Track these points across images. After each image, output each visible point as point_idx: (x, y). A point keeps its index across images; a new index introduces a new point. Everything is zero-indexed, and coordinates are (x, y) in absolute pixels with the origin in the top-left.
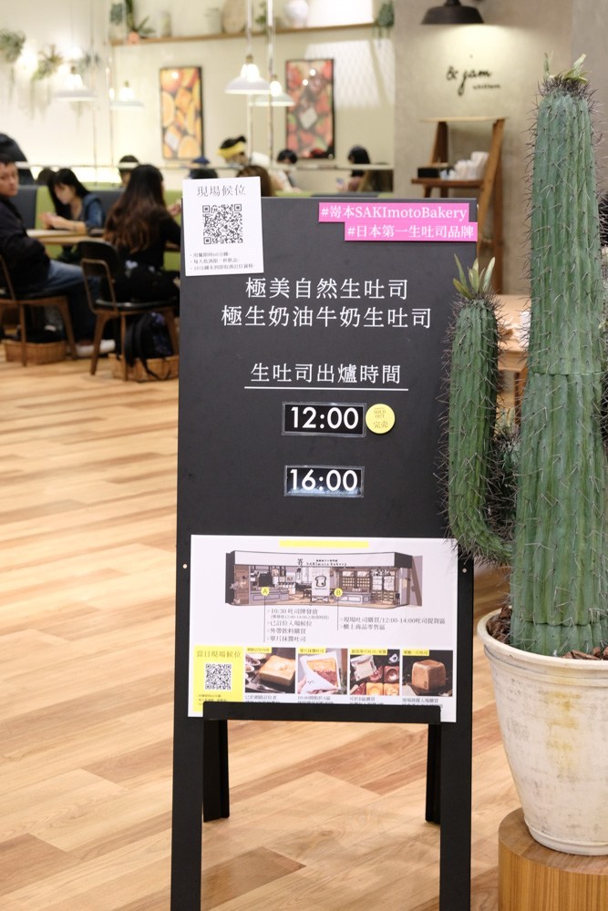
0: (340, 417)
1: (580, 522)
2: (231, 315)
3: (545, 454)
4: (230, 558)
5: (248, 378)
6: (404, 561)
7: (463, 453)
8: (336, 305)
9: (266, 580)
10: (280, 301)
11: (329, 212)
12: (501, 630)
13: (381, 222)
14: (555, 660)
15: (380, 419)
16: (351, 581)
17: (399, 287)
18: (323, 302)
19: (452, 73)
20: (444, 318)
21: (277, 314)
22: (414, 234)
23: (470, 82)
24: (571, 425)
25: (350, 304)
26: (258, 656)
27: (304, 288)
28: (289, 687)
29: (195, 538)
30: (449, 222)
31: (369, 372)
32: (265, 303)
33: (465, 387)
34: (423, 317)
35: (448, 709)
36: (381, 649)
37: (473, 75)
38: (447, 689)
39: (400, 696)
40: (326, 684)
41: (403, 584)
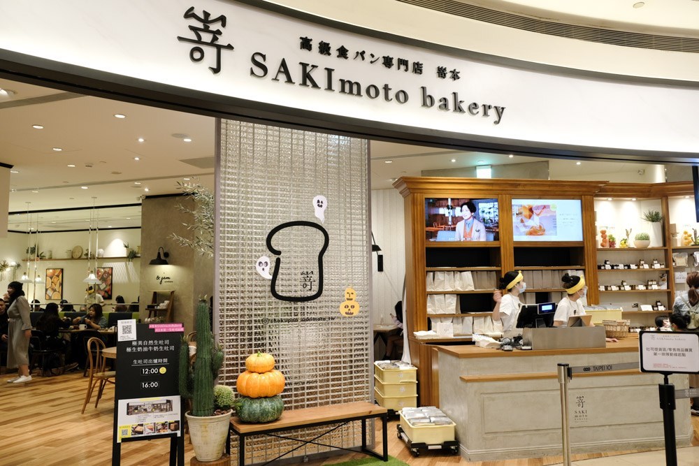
0: (154, 371)
1: (207, 388)
2: (129, 350)
3: (200, 374)
4: (128, 404)
5: (133, 363)
6: (168, 401)
7: (182, 376)
8: (153, 346)
9: (136, 409)
10: (140, 346)
11: (151, 326)
12: (191, 414)
13: (163, 328)
14: (203, 417)
15: (163, 370)
16: (157, 407)
17: (167, 342)
18: (150, 346)
19: (158, 278)
20: (177, 348)
21: (139, 349)
22: (170, 330)
23: (164, 280)
24: (205, 368)
25: (156, 346)
26: (134, 427)
27: (145, 343)
28: (142, 433)
29: (119, 401)
30: (178, 328)
31: (160, 360)
32: (136, 347)
33: (183, 362)
34: (172, 348)
35: (179, 433)
36: (163, 422)
37: (165, 278)
38: (179, 429)
39: (168, 432)
40: (151, 431)
41: (168, 407)
